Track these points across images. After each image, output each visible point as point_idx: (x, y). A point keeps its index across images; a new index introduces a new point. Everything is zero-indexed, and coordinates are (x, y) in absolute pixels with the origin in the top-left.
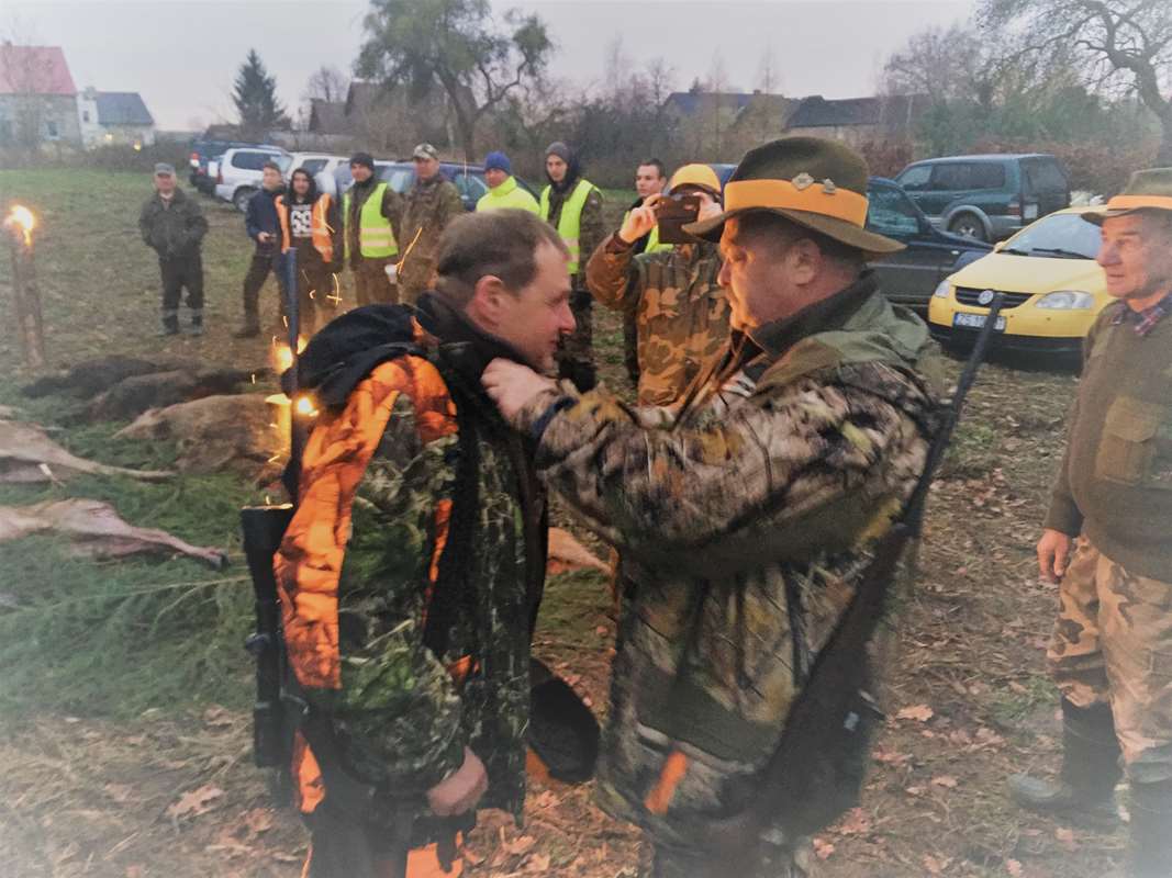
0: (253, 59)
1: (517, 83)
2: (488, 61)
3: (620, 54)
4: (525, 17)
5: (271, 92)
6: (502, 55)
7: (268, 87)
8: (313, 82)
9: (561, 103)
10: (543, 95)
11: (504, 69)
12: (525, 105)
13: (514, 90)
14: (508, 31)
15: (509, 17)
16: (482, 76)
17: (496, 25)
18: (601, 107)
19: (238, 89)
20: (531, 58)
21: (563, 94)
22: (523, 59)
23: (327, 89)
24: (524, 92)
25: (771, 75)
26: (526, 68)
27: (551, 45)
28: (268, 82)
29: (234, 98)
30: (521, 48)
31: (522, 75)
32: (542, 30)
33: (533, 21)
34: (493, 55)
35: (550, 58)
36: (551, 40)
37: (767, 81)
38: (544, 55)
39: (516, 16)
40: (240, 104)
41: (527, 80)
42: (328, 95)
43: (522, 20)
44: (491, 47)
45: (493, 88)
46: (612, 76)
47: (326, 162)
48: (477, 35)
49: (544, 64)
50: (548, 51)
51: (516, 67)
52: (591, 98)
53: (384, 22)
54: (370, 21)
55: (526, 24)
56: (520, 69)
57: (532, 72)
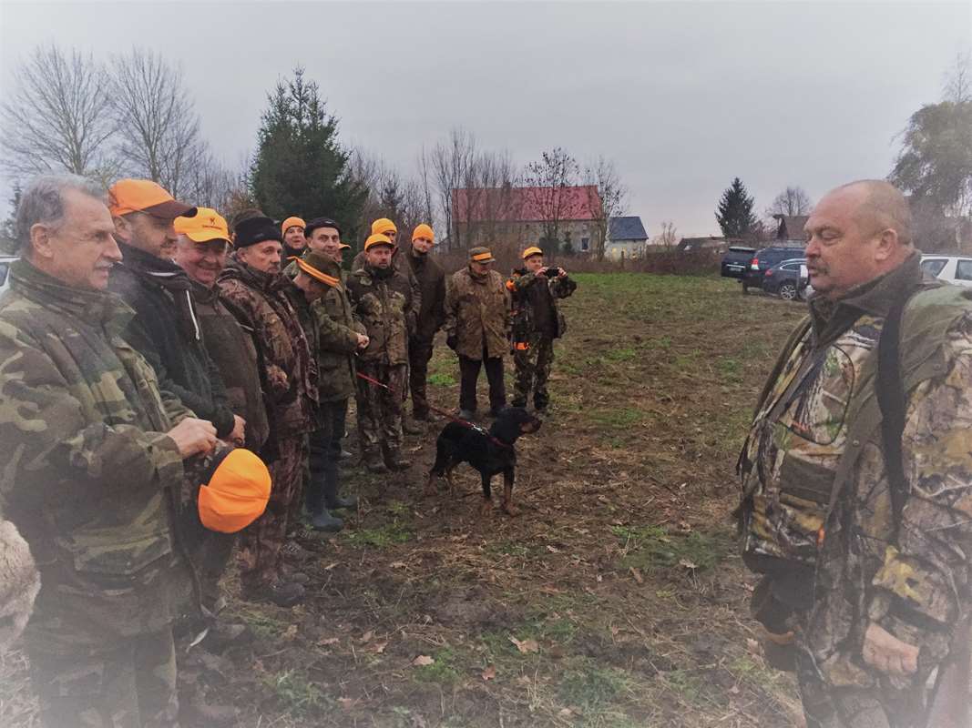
0: (737, 185)
7: (747, 206)
8: (780, 201)
19: (721, 210)
23: (790, 206)
28: (747, 203)
29: (718, 217)
42: (790, 211)
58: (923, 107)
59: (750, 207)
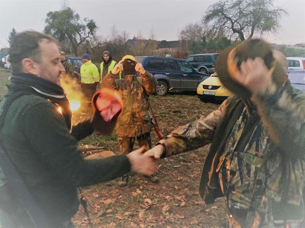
0: (14, 30)
1: (88, 37)
2: (80, 31)
3: (115, 30)
4: (89, 20)
6: (84, 29)
9: (100, 42)
10: (95, 40)
11: (85, 33)
12: (91, 42)
13: (87, 38)
14: (85, 23)
15: (85, 20)
16: (79, 35)
17: (82, 22)
18: (111, 43)
19: (9, 39)
20: (92, 30)
21: (101, 40)
22: (90, 31)
24: (91, 39)
25: (153, 35)
26: (90, 33)
29: (9, 41)
30: (89, 28)
31: (89, 35)
32: (94, 23)
33: (92, 21)
34: (81, 30)
36: (97, 26)
37: (152, 36)
38: (95, 30)
39: (87, 20)
41: (91, 36)
43: (89, 21)
44: (81, 27)
45: (82, 38)
46: (113, 35)
48: (77, 24)
49: (95, 32)
50: (96, 28)
51: (88, 33)
52: (108, 40)
53: (51, 21)
57: (92, 34)
58: (49, 12)
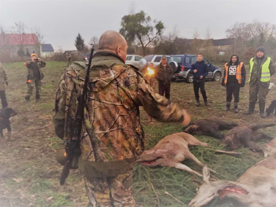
0: (79, 35)
2: (148, 32)
5: (83, 43)
6: (152, 30)
7: (82, 41)
8: (91, 40)
11: (152, 34)
15: (154, 21)
16: (147, 36)
19: (76, 42)
20: (159, 31)
22: (157, 31)
23: (94, 41)
24: (158, 39)
25: (209, 33)
26: (158, 33)
27: (164, 28)
28: (82, 40)
29: (75, 44)
30: (157, 29)
32: (162, 24)
33: (160, 22)
35: (164, 31)
36: (164, 26)
38: (162, 30)
39: (156, 21)
40: (76, 46)
42: (95, 43)
44: (149, 29)
45: (150, 39)
47: (132, 56)
49: (163, 32)
50: (163, 29)
51: (156, 33)
53: (125, 24)
54: (122, 24)
55: (158, 23)
56: (157, 34)
57: (160, 34)
59: (83, 42)
